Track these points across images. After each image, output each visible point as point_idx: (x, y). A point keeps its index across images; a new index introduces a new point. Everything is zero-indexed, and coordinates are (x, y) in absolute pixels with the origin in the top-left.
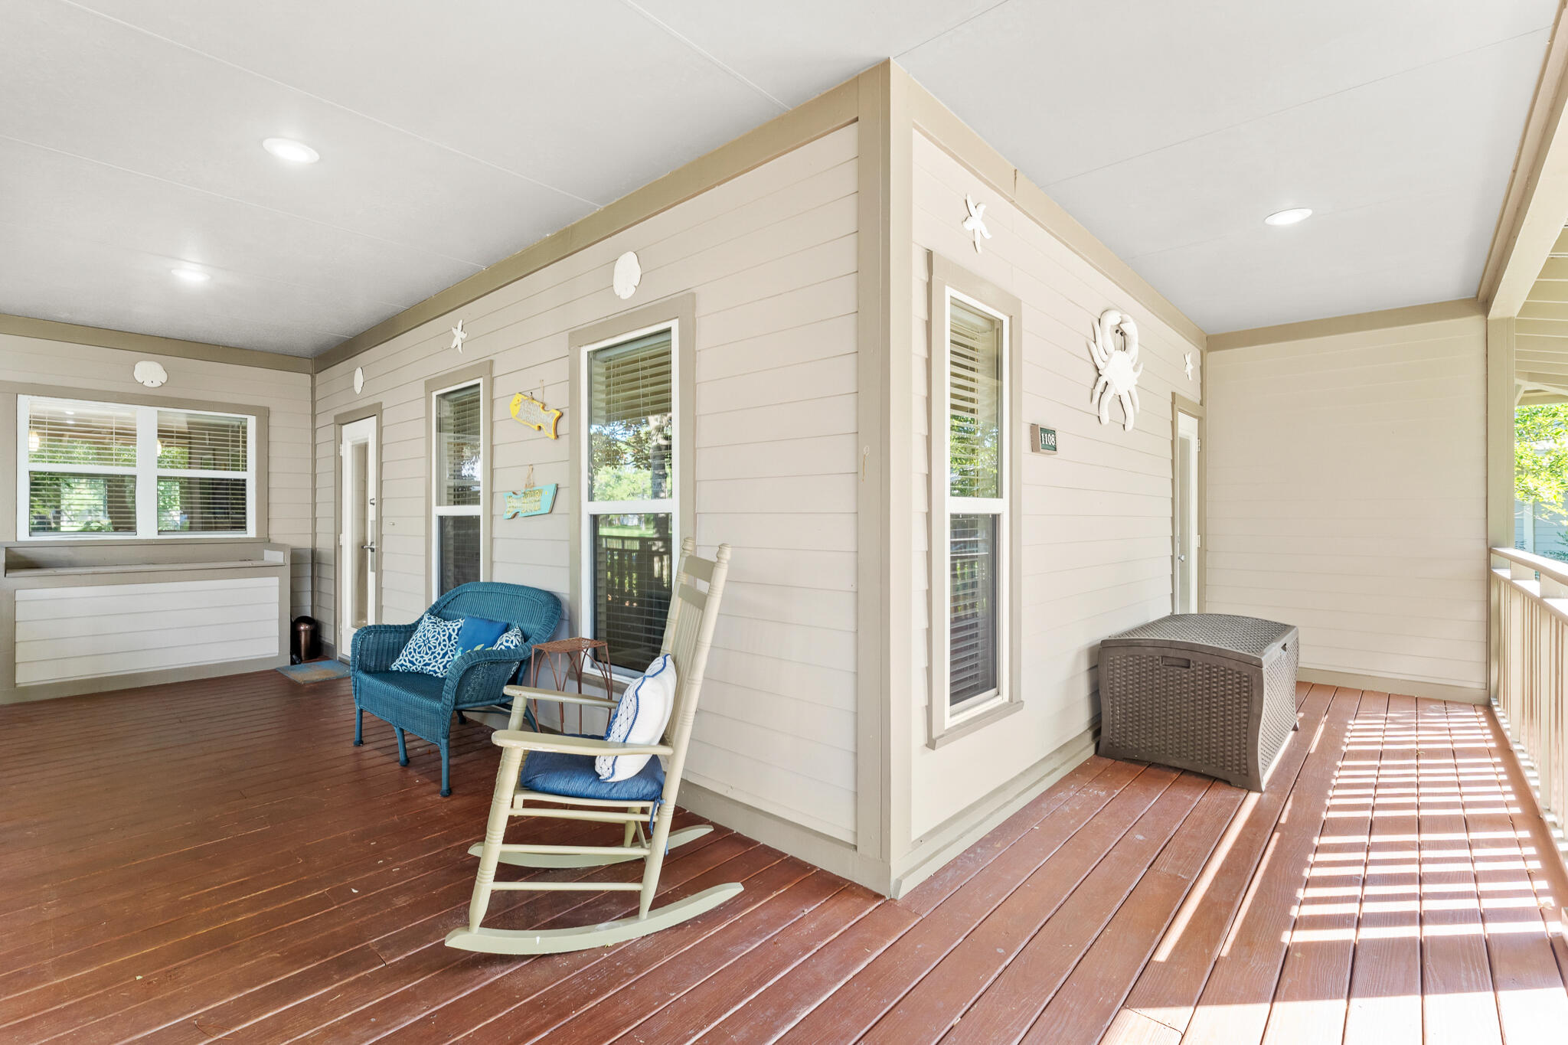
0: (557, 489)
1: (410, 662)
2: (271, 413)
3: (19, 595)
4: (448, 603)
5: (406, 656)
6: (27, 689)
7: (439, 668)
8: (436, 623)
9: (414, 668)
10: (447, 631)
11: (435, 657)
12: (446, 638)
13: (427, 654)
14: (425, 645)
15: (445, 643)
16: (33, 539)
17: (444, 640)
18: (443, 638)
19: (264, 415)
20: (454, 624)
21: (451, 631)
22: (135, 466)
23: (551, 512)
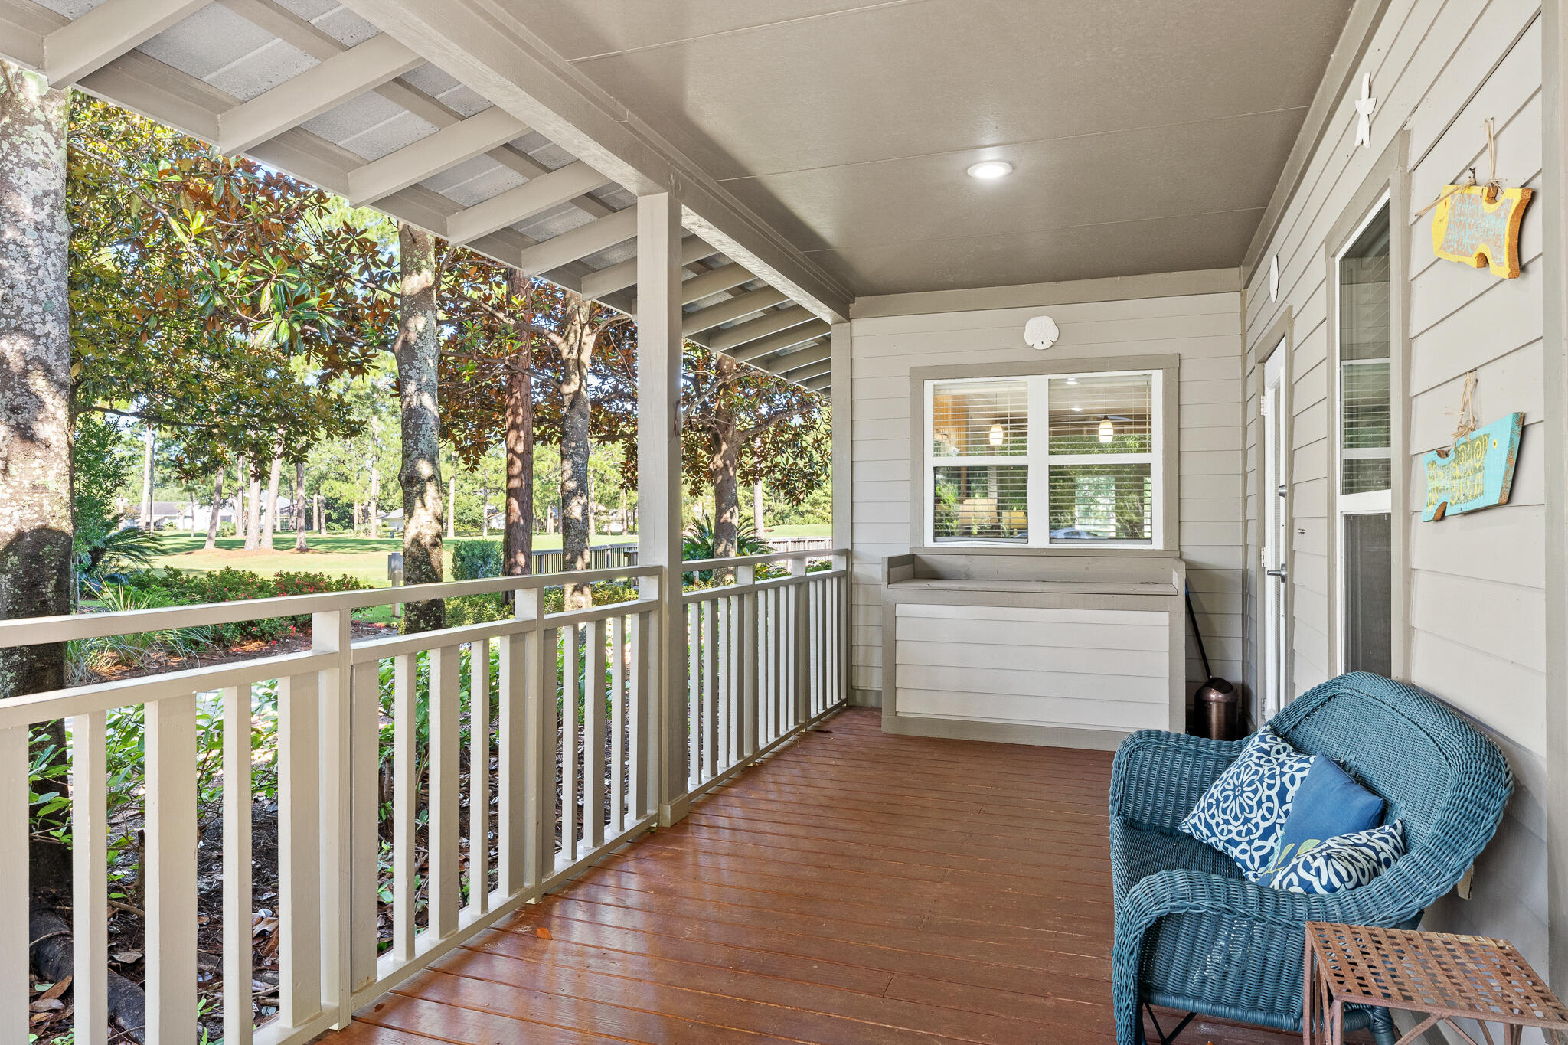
0: (1524, 429)
1: (1208, 826)
2: (1183, 362)
3: (901, 609)
4: (1314, 710)
5: (1203, 811)
6: (905, 721)
7: (1252, 859)
8: (1268, 754)
9: (1212, 840)
10: (1278, 778)
11: (1249, 832)
12: (1273, 793)
13: (1236, 818)
14: (1235, 798)
15: (1270, 804)
16: (937, 545)
17: (1269, 799)
18: (1267, 792)
19: (1174, 367)
20: (1297, 766)
21: (1286, 779)
22: (1026, 454)
23: (1509, 500)
